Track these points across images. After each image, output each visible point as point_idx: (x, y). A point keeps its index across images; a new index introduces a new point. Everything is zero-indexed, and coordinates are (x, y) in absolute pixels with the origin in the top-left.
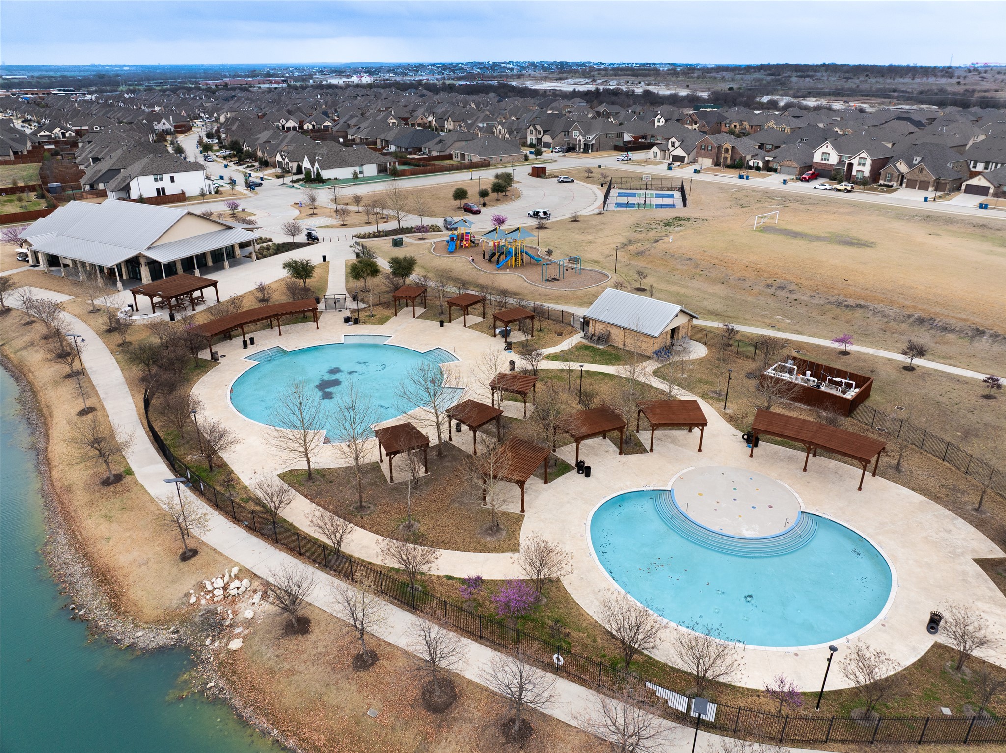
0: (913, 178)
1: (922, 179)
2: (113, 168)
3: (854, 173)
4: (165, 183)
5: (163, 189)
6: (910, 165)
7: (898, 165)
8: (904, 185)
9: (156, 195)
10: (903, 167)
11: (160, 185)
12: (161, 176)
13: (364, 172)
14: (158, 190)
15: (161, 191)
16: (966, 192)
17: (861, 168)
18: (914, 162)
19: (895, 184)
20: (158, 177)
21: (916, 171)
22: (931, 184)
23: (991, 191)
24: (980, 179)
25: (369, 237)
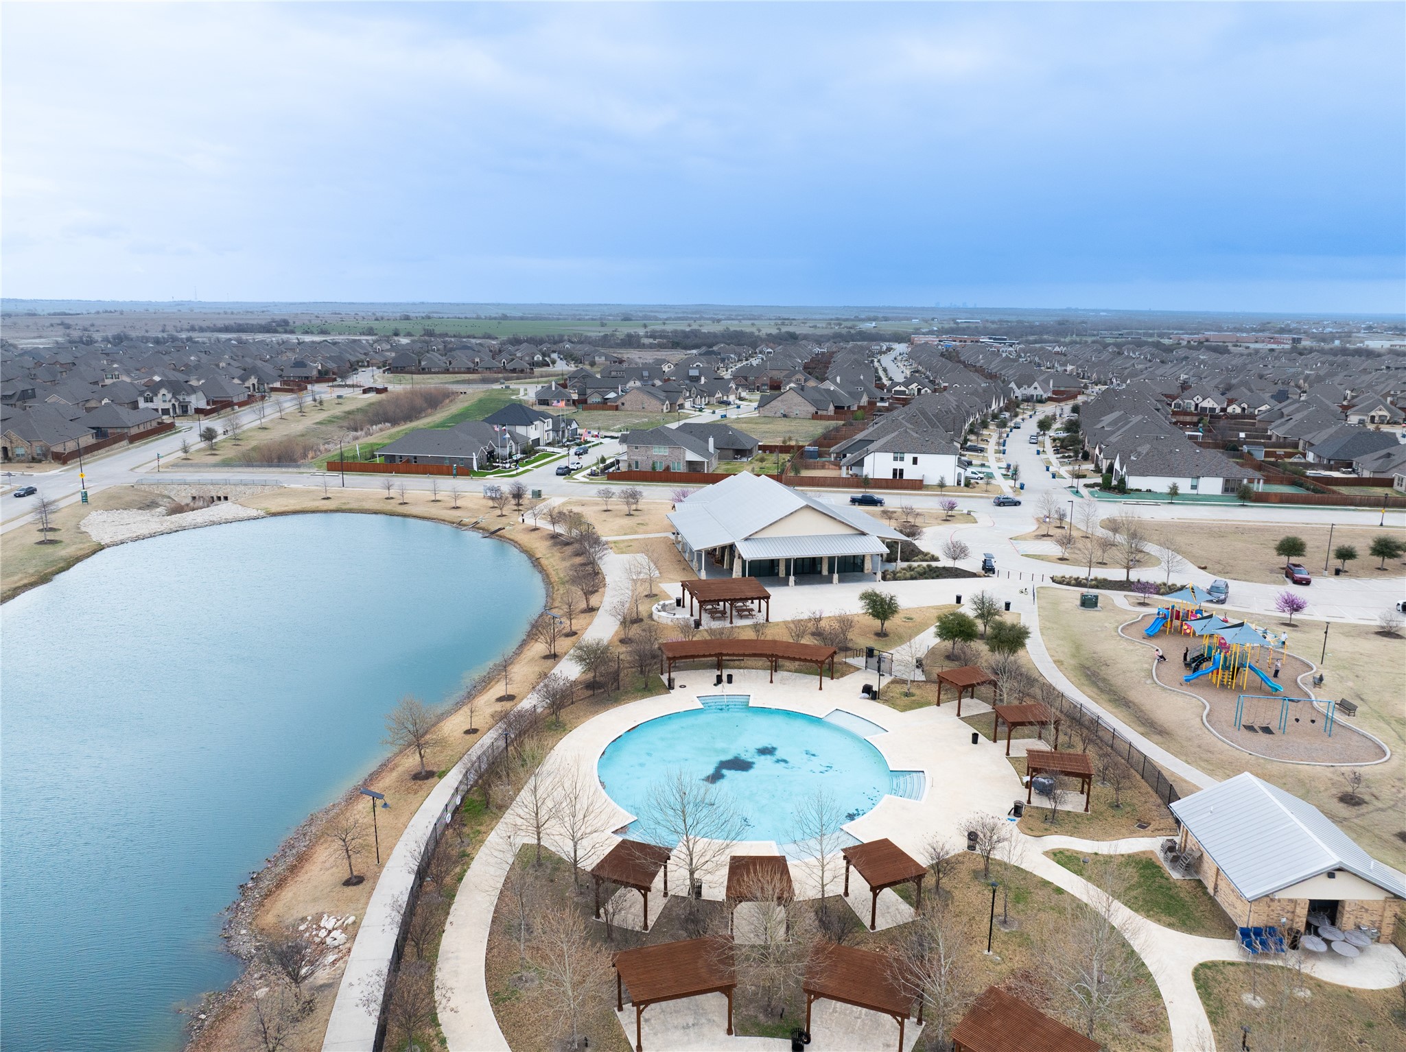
2: (866, 439)
4: (906, 465)
5: (901, 471)
9: (891, 477)
11: (898, 465)
12: (902, 455)
13: (1200, 487)
14: (895, 470)
15: (898, 473)
20: (899, 455)
25: (1068, 584)
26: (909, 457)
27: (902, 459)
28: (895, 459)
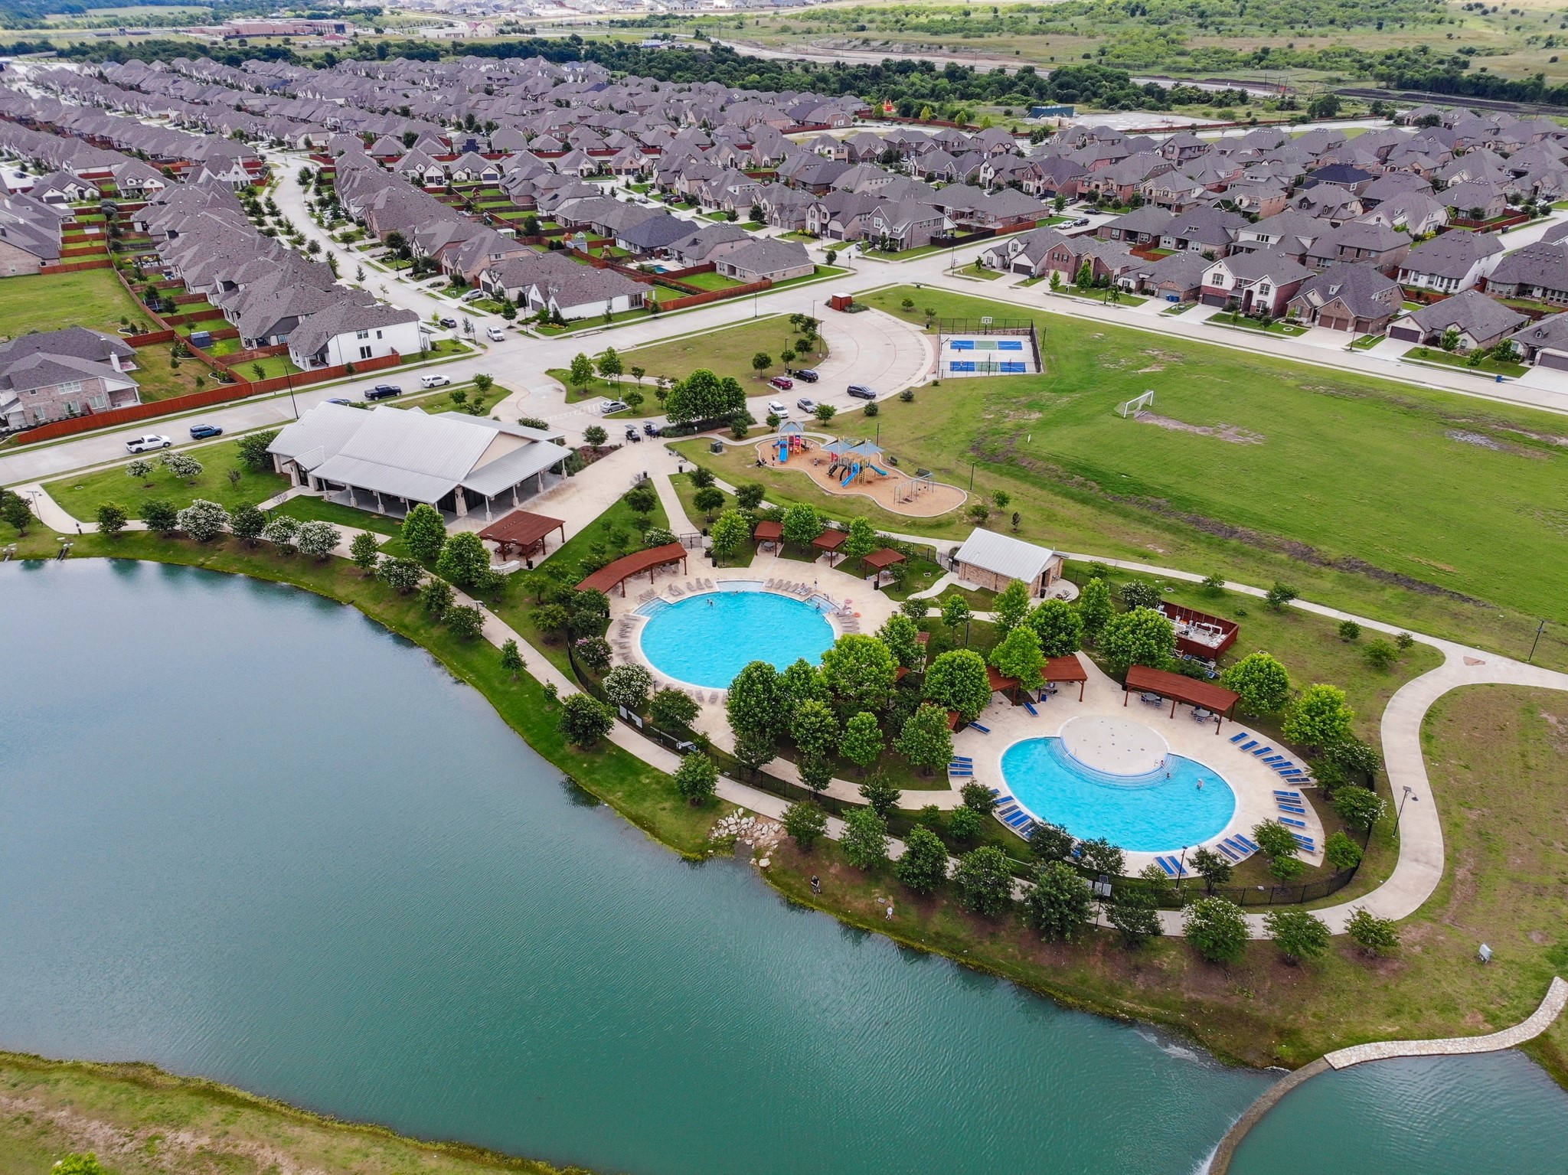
0: (1328, 314)
1: (1339, 316)
3: (1254, 303)
4: (371, 340)
5: (368, 348)
6: (1325, 296)
7: (1310, 296)
8: (1317, 322)
9: (360, 359)
10: (1316, 299)
11: (364, 343)
12: (365, 332)
14: (362, 349)
15: (365, 351)
16: (1391, 336)
17: (1262, 297)
18: (1331, 293)
19: (1304, 320)
20: (363, 333)
21: (1332, 305)
22: (1350, 323)
23: (1422, 337)
24: (1408, 322)
26: (372, 332)
28: (360, 337)
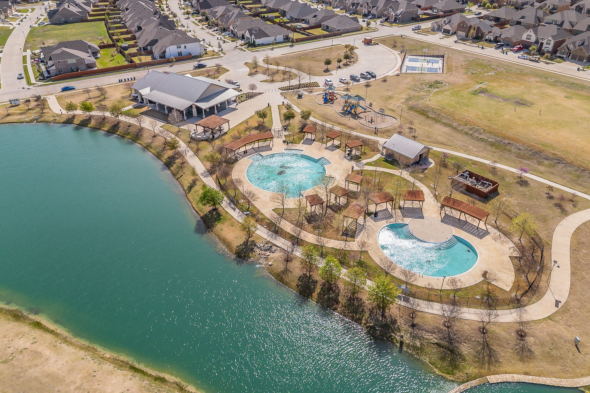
0: (576, 54)
1: (580, 55)
2: (155, 39)
3: (543, 48)
4: (182, 49)
5: (181, 52)
8: (570, 57)
9: (177, 56)
11: (179, 50)
13: (277, 40)
14: (178, 53)
17: (547, 46)
19: (565, 57)
22: (585, 58)
25: (286, 90)
26: (182, 46)
27: (180, 47)
28: (178, 48)
